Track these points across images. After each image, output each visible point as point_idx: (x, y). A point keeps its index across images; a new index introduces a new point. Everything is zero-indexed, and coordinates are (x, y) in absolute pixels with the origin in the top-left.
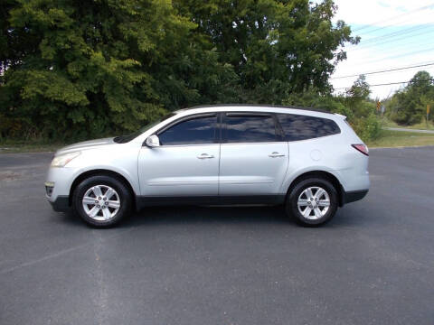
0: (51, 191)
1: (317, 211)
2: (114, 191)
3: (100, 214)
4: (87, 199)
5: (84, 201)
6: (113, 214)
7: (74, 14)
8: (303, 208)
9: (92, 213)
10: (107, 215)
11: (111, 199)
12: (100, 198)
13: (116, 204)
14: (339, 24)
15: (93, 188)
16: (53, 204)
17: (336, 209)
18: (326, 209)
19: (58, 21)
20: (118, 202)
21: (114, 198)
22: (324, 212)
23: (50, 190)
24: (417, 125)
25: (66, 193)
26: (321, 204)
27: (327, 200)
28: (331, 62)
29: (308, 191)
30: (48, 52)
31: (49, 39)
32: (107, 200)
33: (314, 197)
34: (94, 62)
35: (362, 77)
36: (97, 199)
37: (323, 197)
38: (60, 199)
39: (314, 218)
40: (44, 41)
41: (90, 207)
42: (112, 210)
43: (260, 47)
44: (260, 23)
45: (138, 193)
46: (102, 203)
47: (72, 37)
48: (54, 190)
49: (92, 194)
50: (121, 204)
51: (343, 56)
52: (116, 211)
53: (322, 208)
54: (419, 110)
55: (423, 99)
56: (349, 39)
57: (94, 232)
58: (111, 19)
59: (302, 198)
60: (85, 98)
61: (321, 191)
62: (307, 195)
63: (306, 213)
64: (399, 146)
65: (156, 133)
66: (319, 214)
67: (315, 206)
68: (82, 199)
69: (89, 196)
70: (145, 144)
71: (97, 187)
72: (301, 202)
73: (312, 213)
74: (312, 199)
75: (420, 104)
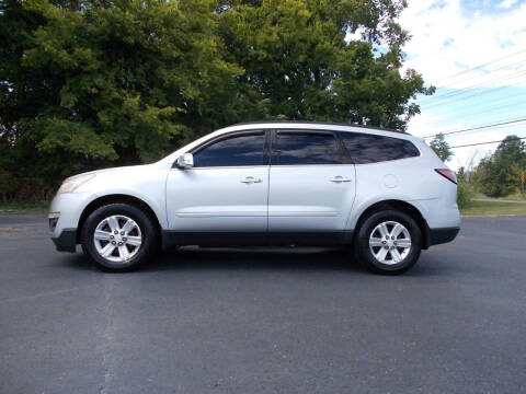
0: (55, 225)
1: (395, 253)
2: (135, 224)
3: (115, 253)
4: (99, 233)
5: (96, 235)
6: (133, 254)
7: (103, 56)
8: (377, 249)
9: (106, 252)
10: (125, 255)
11: (130, 234)
12: (116, 233)
13: (137, 241)
14: (408, 73)
15: (108, 219)
16: (56, 241)
17: (420, 251)
18: (407, 251)
19: (83, 64)
20: (139, 237)
21: (134, 232)
22: (404, 255)
23: (53, 222)
24: (511, 196)
25: (75, 225)
26: (400, 245)
27: (408, 239)
28: (402, 117)
29: (382, 226)
30: (68, 100)
31: (70, 84)
32: (126, 236)
33: (390, 236)
34: (127, 110)
35: (440, 136)
36: (113, 233)
37: (401, 236)
38: (66, 233)
39: (392, 262)
40: (66, 88)
41: (103, 243)
42: (131, 248)
43: (319, 99)
44: (317, 76)
45: (164, 226)
46: (118, 238)
47: (99, 81)
48: (59, 222)
49: (106, 228)
50: (143, 240)
51: (415, 110)
52: (136, 250)
53: (401, 250)
54: (511, 181)
55: (515, 168)
56: (421, 90)
57: (107, 276)
58: (146, 64)
59: (374, 236)
60: (114, 151)
61: (399, 227)
62: (382, 232)
63: (380, 256)
64: (492, 214)
65: (189, 152)
66: (398, 258)
67: (391, 246)
68: (94, 232)
69: (103, 229)
70: (175, 165)
71: (114, 217)
72: (373, 242)
73: (389, 257)
74: (387, 238)
75: (512, 174)
